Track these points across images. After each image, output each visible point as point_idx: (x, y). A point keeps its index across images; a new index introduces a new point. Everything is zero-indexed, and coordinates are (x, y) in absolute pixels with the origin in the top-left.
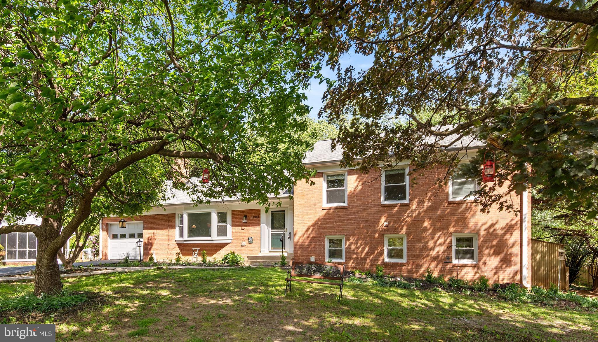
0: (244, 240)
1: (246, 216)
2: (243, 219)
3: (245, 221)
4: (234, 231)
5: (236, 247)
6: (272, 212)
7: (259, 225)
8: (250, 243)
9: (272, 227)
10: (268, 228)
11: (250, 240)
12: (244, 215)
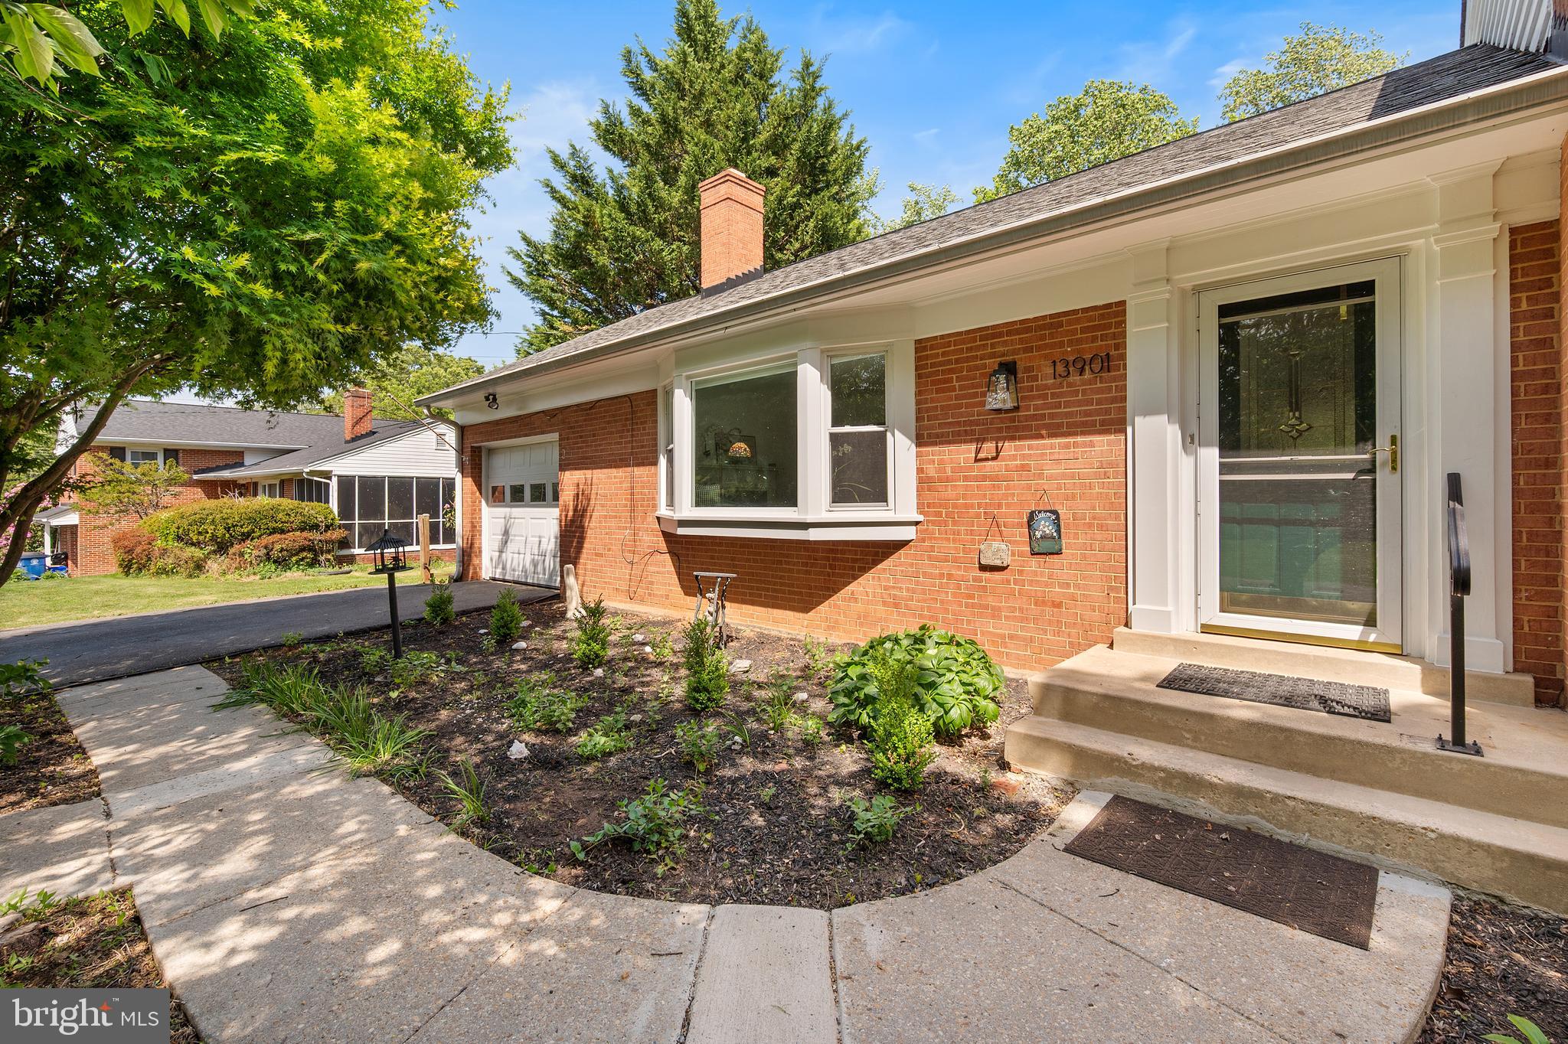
0: (995, 526)
1: (1009, 369)
2: (990, 386)
3: (1001, 397)
4: (931, 471)
5: (947, 568)
6: (1224, 310)
7: (1116, 423)
8: (1046, 549)
9: (1231, 440)
10: (1191, 441)
11: (1045, 527)
12: (992, 363)
